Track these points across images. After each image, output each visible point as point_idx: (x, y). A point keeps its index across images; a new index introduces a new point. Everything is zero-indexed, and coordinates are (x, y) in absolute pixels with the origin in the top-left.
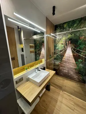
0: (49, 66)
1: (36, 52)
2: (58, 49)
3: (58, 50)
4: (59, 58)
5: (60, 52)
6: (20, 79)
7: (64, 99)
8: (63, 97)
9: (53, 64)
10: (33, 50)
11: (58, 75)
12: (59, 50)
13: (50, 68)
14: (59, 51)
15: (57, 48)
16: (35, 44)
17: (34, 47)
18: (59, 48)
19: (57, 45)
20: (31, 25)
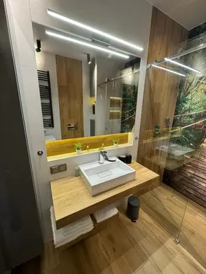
0: (147, 158)
1: (123, 118)
2: (190, 110)
3: (188, 113)
4: (190, 138)
5: (196, 120)
6: (59, 166)
7: (171, 264)
8: (170, 260)
9: (166, 155)
10: (117, 110)
11: (178, 191)
12: (192, 113)
13: (151, 163)
14: (191, 116)
15: (187, 106)
16: (124, 96)
17: (121, 105)
18: (193, 107)
19: (189, 97)
20: (95, 39)
